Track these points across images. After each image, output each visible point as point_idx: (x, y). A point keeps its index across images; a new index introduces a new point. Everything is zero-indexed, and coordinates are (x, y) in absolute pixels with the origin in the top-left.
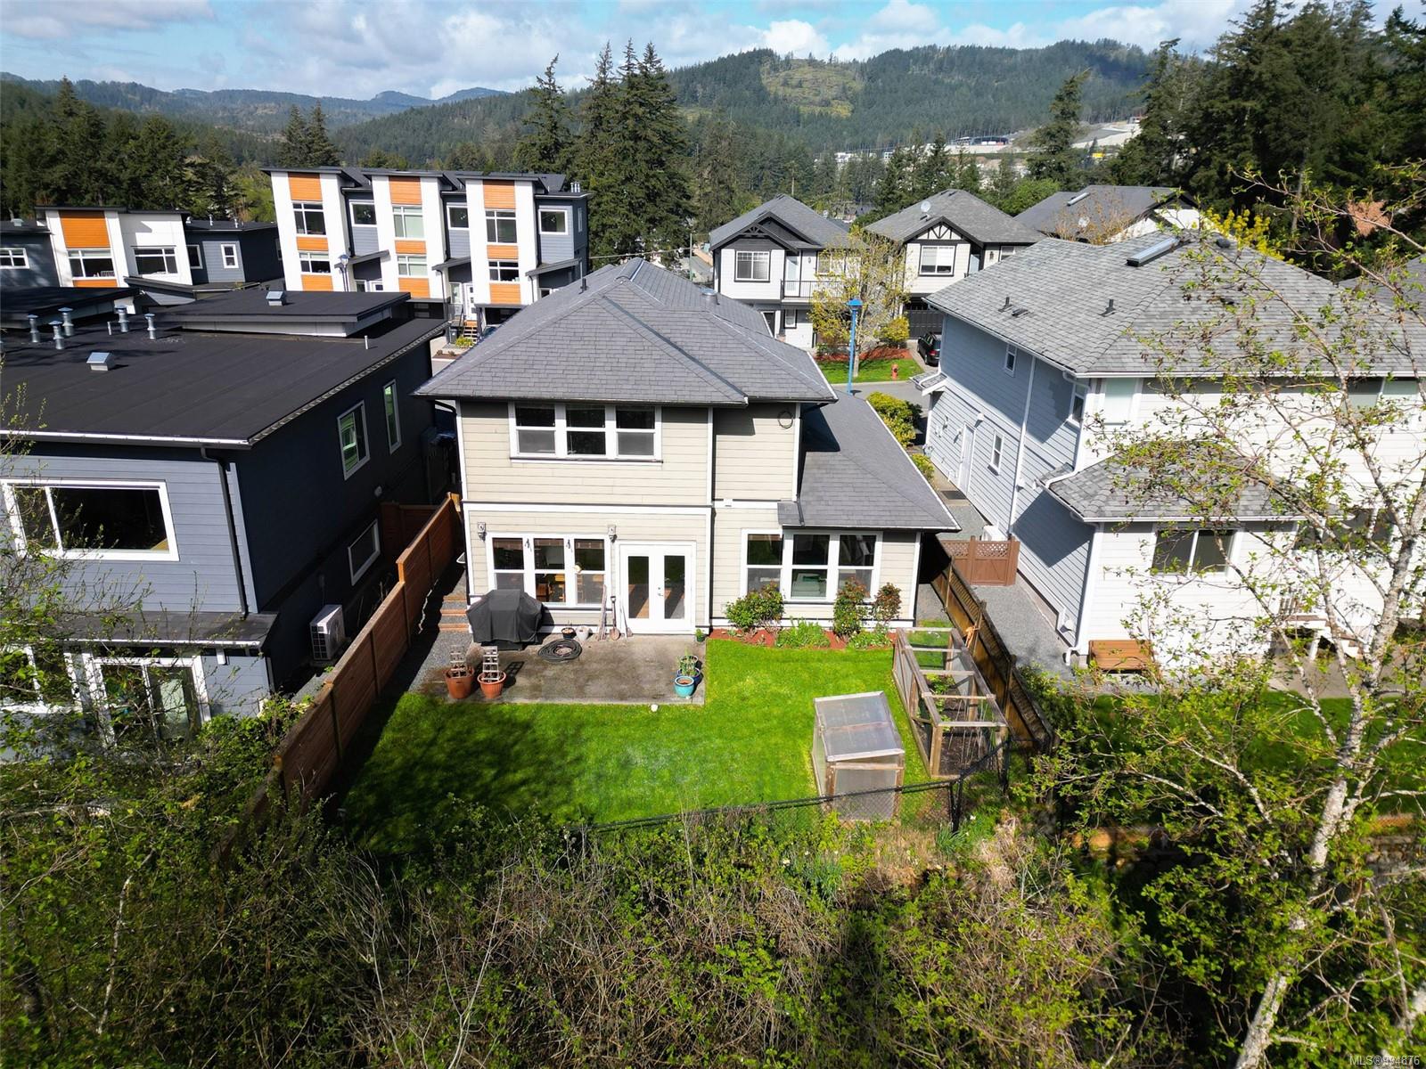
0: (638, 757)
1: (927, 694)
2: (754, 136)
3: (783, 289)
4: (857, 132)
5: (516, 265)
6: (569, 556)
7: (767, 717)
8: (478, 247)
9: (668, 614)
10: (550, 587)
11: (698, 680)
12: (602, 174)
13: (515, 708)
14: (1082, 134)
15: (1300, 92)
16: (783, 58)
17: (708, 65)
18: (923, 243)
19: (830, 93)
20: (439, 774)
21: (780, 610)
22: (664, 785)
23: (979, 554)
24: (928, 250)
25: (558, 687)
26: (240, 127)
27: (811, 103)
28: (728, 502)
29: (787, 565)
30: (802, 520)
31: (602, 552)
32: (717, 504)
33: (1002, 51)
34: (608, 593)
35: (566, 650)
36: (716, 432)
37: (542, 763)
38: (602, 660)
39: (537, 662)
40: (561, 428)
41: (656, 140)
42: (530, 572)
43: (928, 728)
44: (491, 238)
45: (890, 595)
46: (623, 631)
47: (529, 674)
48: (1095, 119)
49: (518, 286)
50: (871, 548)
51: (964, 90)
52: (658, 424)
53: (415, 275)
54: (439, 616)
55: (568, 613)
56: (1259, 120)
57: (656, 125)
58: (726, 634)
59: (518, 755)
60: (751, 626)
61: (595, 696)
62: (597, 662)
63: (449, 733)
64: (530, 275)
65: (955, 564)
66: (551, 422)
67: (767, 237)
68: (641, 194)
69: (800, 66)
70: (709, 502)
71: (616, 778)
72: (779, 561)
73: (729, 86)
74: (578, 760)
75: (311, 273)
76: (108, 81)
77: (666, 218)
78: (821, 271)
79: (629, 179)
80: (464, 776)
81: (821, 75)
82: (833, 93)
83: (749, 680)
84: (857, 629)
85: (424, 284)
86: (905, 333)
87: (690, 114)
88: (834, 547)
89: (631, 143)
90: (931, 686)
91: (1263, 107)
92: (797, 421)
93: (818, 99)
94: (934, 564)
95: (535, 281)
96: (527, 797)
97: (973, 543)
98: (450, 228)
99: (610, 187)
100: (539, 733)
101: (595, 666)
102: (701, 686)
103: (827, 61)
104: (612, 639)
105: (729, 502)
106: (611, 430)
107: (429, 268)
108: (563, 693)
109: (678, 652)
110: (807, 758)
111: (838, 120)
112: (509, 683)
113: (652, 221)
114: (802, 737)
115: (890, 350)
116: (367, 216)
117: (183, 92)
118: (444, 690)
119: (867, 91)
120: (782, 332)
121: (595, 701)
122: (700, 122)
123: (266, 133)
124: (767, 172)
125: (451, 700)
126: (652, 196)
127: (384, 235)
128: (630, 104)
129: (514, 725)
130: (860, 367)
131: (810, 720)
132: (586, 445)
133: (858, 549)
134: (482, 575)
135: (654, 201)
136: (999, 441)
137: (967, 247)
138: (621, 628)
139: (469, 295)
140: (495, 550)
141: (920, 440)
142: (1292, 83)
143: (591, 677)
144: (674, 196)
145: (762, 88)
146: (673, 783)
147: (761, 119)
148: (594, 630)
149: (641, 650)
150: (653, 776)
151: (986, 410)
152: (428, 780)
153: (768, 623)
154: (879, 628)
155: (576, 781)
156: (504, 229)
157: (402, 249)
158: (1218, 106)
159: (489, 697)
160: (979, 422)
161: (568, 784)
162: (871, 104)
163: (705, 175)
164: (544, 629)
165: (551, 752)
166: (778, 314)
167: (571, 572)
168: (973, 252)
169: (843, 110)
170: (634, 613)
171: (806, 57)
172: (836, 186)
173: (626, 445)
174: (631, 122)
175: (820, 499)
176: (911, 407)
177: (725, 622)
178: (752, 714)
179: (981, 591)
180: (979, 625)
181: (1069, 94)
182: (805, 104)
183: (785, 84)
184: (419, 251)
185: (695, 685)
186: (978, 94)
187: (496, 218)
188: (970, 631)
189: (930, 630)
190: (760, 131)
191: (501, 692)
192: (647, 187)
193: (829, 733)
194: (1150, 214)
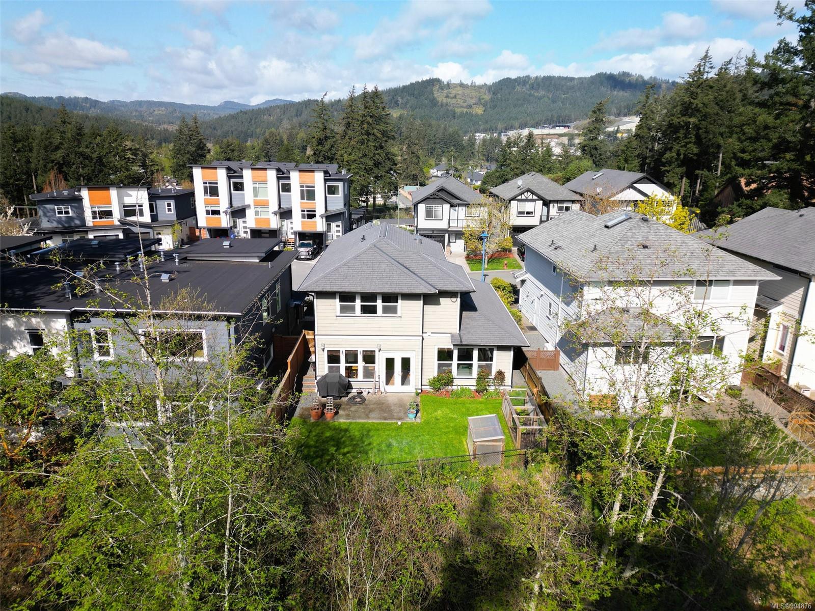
0: (394, 443)
1: (515, 416)
2: (430, 125)
3: (449, 223)
4: (487, 122)
5: (315, 211)
6: (360, 358)
7: (448, 427)
8: (295, 202)
9: (403, 384)
10: (351, 372)
11: (418, 411)
12: (350, 154)
13: (340, 423)
14: (611, 123)
15: (717, 114)
16: (446, 83)
17: (404, 87)
18: (519, 200)
19: (472, 102)
20: (313, 449)
21: (452, 382)
22: (406, 453)
23: (543, 357)
24: (521, 204)
25: (357, 415)
26: (145, 121)
27: (462, 107)
28: (428, 334)
29: (455, 362)
30: (461, 342)
31: (374, 356)
32: (424, 335)
33: (566, 79)
34: (377, 374)
35: (358, 400)
36: (424, 305)
37: (355, 445)
38: (375, 404)
39: (347, 405)
40: (358, 303)
41: (379, 135)
42: (343, 365)
43: (515, 429)
44: (302, 198)
45: (500, 374)
46: (383, 391)
47: (344, 409)
48: (618, 115)
49: (316, 222)
50: (492, 354)
51: (546, 99)
52: (400, 301)
53: (263, 216)
54: (302, 385)
55: (359, 383)
56: (697, 127)
57: (378, 127)
58: (429, 392)
59: (344, 442)
60: (439, 389)
61: (374, 418)
62: (373, 404)
63: (314, 433)
64: (322, 216)
65: (529, 361)
66: (354, 301)
67: (441, 198)
68: (371, 163)
69: (455, 87)
70: (421, 334)
71: (386, 451)
72: (451, 360)
73: (416, 98)
74: (370, 444)
75: (210, 216)
76: (72, 96)
77: (385, 176)
78: (468, 215)
79: (365, 155)
80: (323, 450)
81: (467, 92)
82: (473, 101)
83: (439, 412)
84: (486, 390)
85: (268, 221)
86: (511, 245)
87: (395, 113)
88: (475, 354)
89: (366, 137)
90: (518, 414)
91: (699, 121)
92: (459, 299)
93: (465, 105)
94: (520, 360)
95: (324, 219)
96: (350, 458)
97: (539, 351)
98: (281, 193)
99: (355, 160)
100: (352, 434)
101: (372, 406)
102: (419, 414)
103: (470, 84)
104: (378, 395)
105: (430, 334)
106: (379, 304)
107: (270, 213)
108: (359, 417)
109: (408, 400)
110: (465, 443)
111: (477, 115)
112: (336, 413)
113: (376, 177)
114: (463, 435)
115: (503, 253)
116: (239, 187)
117: (113, 102)
118: (309, 416)
119: (492, 100)
120: (449, 245)
121: (373, 420)
122: (401, 118)
123: (160, 124)
124: (438, 146)
125: (312, 420)
126: (377, 164)
127: (248, 196)
128: (365, 116)
129: (341, 430)
130: (488, 262)
131: (466, 428)
132: (369, 310)
133: (486, 354)
134: (322, 367)
135: (378, 167)
136: (550, 304)
137: (541, 202)
138: (382, 390)
139: (290, 226)
140: (328, 356)
141: (516, 301)
142: (713, 109)
143: (371, 411)
144: (388, 164)
145: (434, 99)
146: (410, 453)
147: (434, 115)
148: (370, 391)
149: (391, 399)
150: (401, 450)
151: (545, 290)
152: (309, 452)
153: (447, 388)
154: (496, 389)
155: (370, 452)
156: (309, 194)
157: (257, 204)
158: (676, 121)
159: (328, 419)
160: (542, 295)
161: (367, 453)
162: (495, 107)
163: (404, 149)
164: (349, 390)
165: (358, 441)
166: (447, 235)
167: (361, 365)
168: (544, 204)
169: (479, 110)
170: (387, 383)
171: (458, 82)
172: (476, 153)
173: (386, 310)
174: (365, 126)
175: (469, 333)
176: (512, 286)
177: (428, 387)
178: (441, 426)
179: (540, 373)
180: (539, 388)
181: (599, 110)
182: (458, 107)
183: (447, 96)
184: (265, 204)
185: (417, 414)
186: (554, 102)
187: (305, 189)
188: (535, 390)
189: (518, 390)
190: (434, 122)
191: (333, 417)
192: (374, 160)
193: (474, 431)
194: (631, 186)
